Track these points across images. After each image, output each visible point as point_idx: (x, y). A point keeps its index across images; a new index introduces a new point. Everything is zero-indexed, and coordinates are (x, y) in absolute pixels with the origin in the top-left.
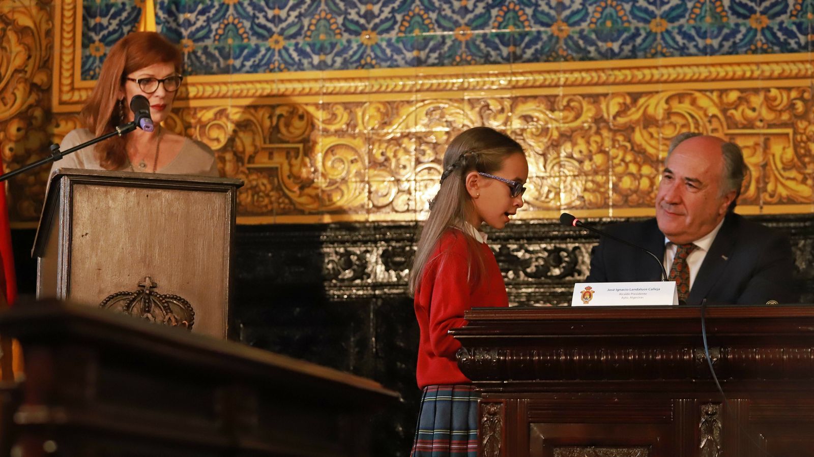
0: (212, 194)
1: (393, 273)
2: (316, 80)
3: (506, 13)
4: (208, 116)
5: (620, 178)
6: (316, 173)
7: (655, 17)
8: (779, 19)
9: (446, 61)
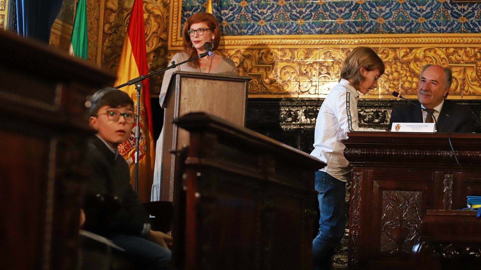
0: (239, 83)
1: (308, 119)
2: (278, 39)
3: (358, 13)
4: (232, 52)
5: (404, 83)
6: (277, 77)
7: (420, 17)
8: (471, 19)
9: (333, 32)
